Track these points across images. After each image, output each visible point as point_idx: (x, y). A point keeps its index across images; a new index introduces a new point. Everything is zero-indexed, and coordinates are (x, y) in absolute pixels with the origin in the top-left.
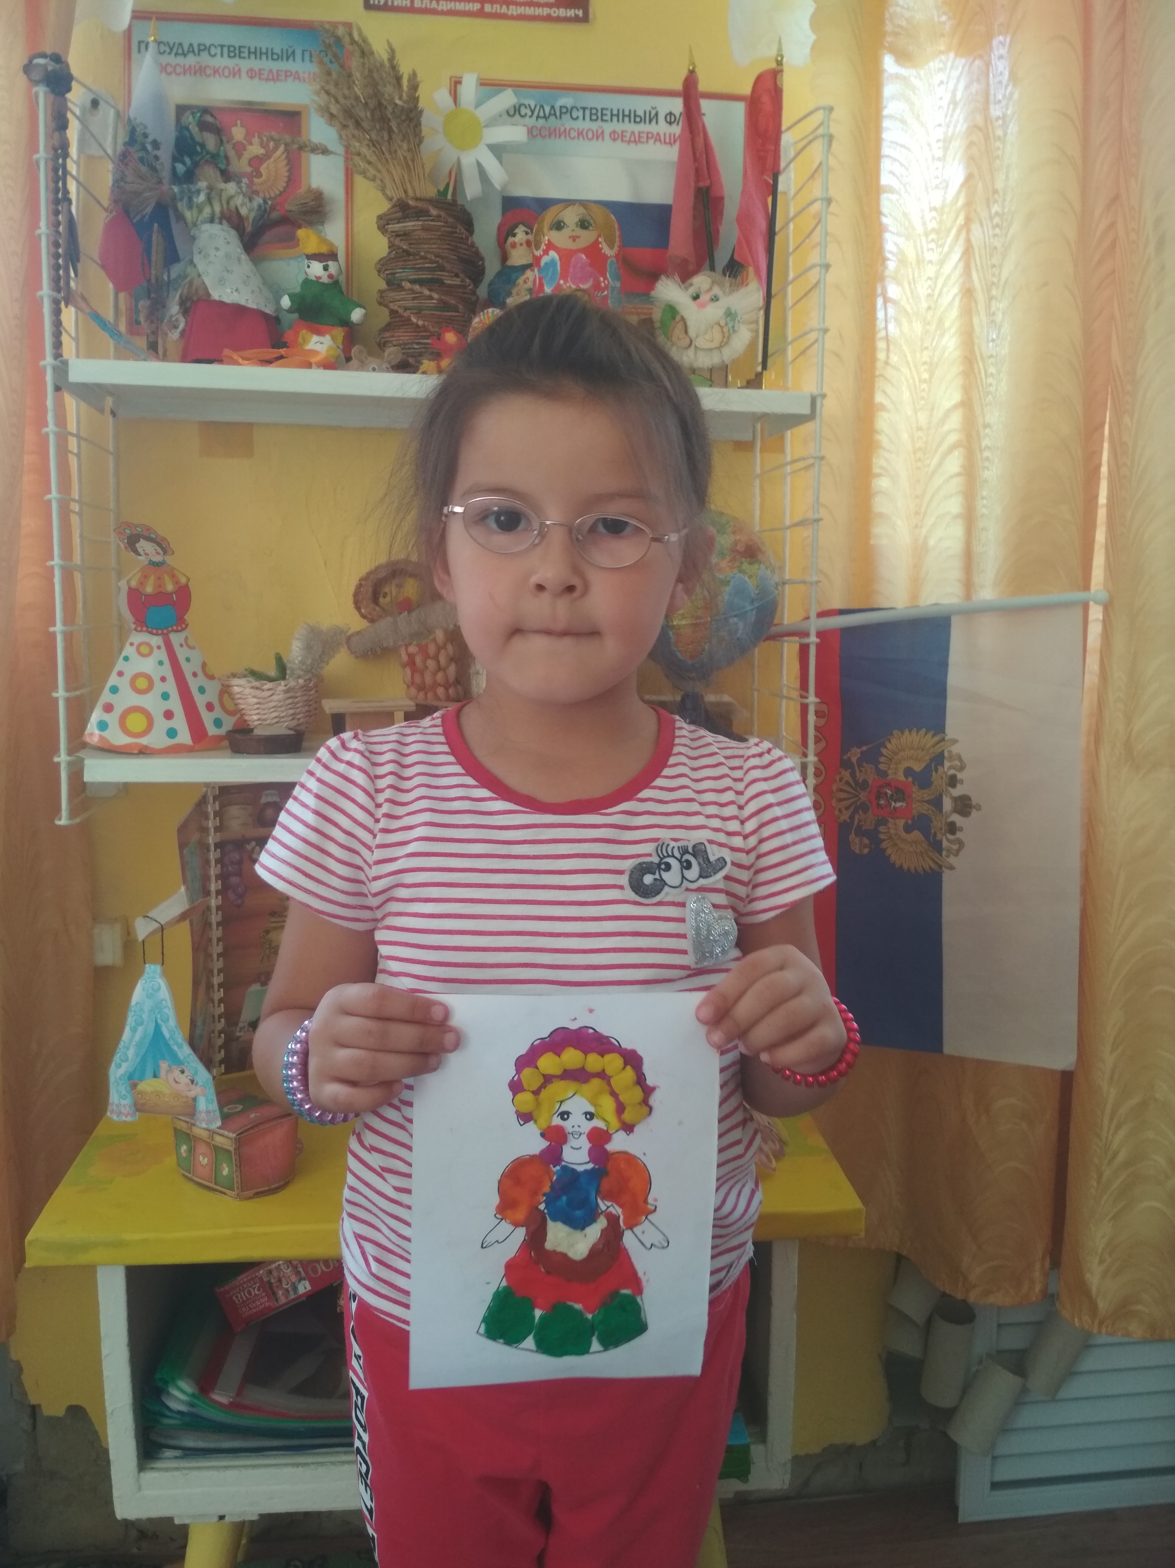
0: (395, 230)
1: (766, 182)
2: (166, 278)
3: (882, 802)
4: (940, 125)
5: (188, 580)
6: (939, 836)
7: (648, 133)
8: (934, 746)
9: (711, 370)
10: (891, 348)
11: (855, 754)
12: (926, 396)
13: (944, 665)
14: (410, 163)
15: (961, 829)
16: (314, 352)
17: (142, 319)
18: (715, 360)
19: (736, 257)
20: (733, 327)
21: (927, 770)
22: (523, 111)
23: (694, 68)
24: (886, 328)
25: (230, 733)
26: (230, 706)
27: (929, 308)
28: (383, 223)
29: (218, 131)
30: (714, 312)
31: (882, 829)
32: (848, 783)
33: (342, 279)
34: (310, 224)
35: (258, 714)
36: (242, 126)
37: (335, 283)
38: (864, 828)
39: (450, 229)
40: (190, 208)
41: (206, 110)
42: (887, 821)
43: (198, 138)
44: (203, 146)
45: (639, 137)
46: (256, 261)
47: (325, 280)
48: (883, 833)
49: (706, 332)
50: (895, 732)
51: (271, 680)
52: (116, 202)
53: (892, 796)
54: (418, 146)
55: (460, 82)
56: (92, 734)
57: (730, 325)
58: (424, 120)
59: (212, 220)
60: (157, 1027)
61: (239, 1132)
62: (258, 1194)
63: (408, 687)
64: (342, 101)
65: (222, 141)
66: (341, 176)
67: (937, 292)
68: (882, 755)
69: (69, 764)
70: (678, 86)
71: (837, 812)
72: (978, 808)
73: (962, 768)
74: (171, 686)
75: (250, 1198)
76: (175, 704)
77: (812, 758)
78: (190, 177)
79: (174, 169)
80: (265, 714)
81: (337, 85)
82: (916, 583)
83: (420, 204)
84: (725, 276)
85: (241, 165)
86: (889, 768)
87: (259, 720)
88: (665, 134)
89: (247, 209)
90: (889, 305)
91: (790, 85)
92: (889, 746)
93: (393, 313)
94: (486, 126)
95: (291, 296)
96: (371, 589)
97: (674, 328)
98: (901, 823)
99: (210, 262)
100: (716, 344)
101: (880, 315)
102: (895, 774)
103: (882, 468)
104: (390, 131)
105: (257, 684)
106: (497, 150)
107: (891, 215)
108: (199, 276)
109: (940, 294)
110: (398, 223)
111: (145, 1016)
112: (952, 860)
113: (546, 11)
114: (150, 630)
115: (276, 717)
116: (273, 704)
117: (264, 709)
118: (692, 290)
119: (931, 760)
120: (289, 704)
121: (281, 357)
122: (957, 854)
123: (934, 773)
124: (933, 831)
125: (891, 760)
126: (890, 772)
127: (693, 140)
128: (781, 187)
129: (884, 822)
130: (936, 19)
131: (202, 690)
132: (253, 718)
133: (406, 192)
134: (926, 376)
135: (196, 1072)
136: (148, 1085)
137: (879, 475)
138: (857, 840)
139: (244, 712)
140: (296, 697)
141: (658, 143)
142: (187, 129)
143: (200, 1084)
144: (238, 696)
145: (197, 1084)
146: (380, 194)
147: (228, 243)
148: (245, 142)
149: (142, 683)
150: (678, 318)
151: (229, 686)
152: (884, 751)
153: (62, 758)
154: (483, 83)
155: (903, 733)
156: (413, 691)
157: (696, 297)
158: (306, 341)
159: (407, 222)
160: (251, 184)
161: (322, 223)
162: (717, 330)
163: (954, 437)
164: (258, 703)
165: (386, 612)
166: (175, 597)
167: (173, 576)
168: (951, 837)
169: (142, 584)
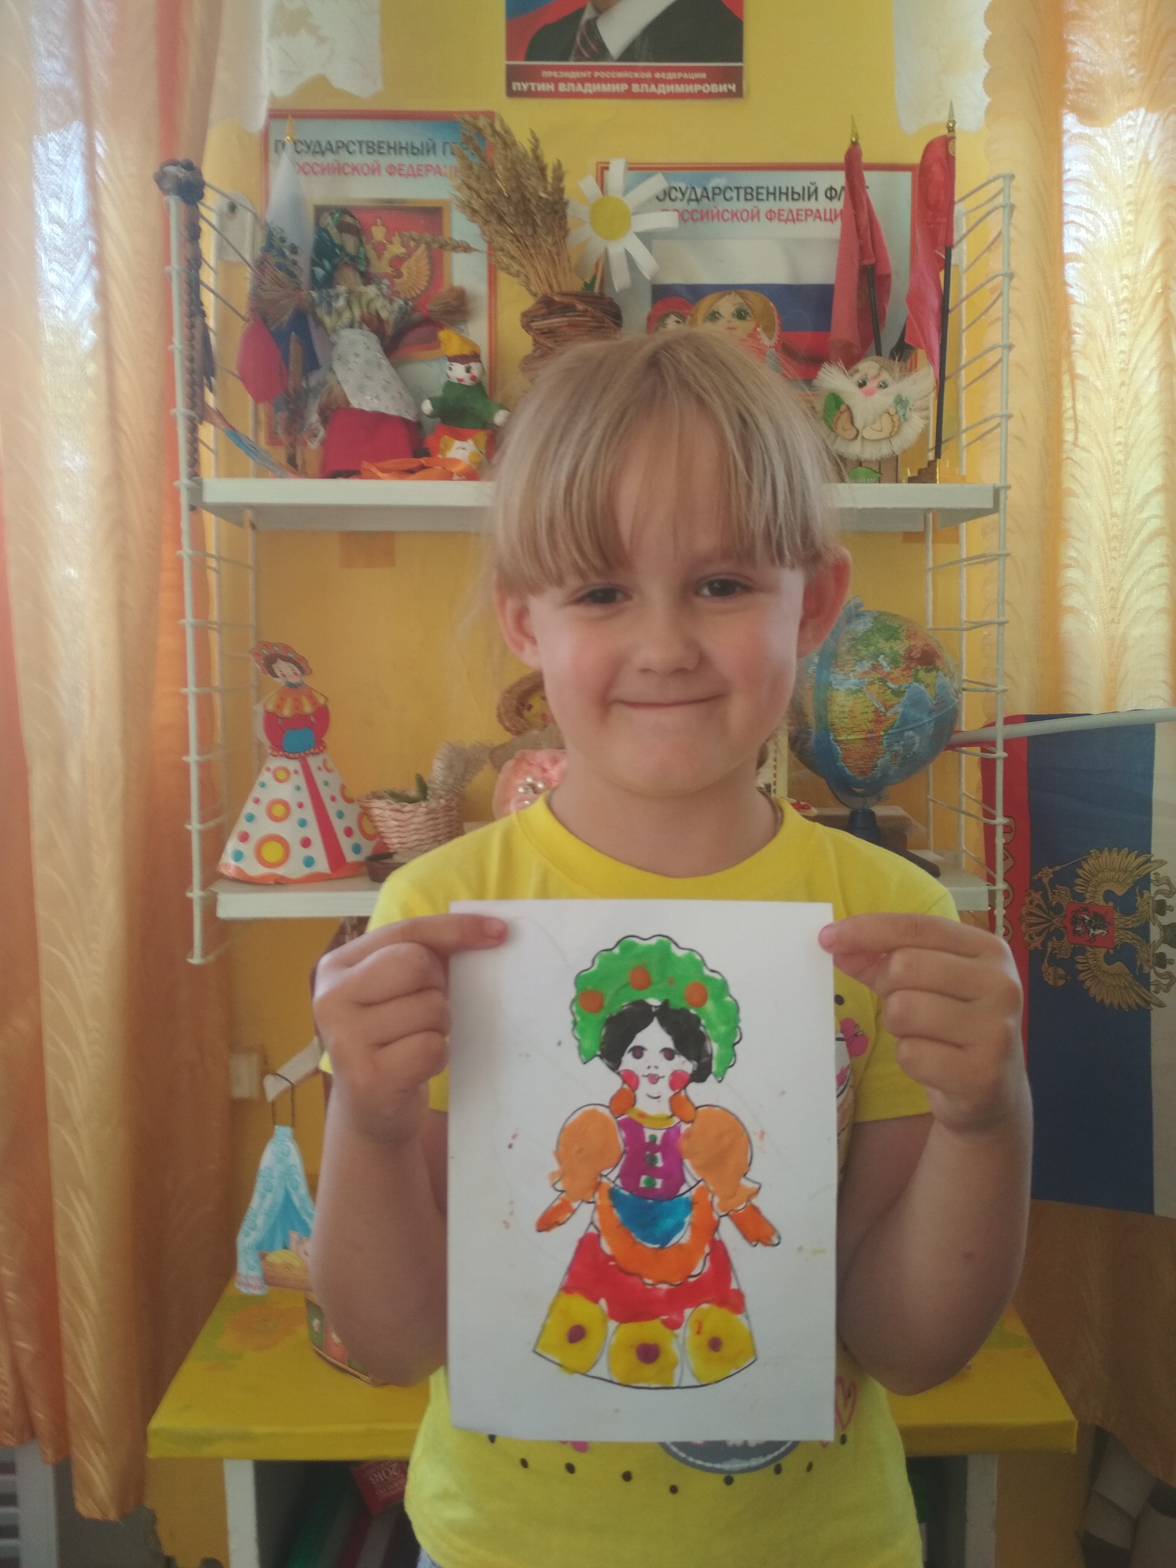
0: (540, 327)
1: (939, 257)
2: (304, 385)
3: (1079, 928)
4: (1130, 186)
5: (327, 700)
6: (1146, 969)
7: (806, 210)
8: (1138, 867)
9: (880, 462)
10: (1080, 428)
11: (1047, 874)
12: (1121, 480)
13: (1148, 776)
14: (556, 257)
15: (1171, 962)
16: (455, 461)
17: (280, 431)
18: (884, 450)
19: (907, 341)
20: (904, 415)
21: (1131, 894)
22: (674, 194)
23: (857, 139)
24: (1074, 407)
25: (369, 859)
26: (369, 830)
27: (1123, 384)
28: (528, 320)
29: (359, 232)
30: (883, 399)
31: (1079, 958)
32: (1038, 906)
33: (486, 380)
34: (452, 324)
35: (398, 837)
36: (383, 225)
37: (478, 385)
38: (1058, 957)
39: (598, 324)
40: (329, 313)
41: (344, 211)
42: (1086, 950)
43: (337, 241)
44: (342, 248)
45: (798, 215)
46: (396, 365)
47: (468, 382)
48: (1080, 963)
49: (874, 422)
50: (1093, 851)
51: (412, 801)
52: (253, 310)
53: (1090, 921)
54: (564, 238)
55: (607, 168)
56: (227, 865)
57: (901, 413)
58: (569, 211)
59: (351, 326)
60: (287, 1195)
64: (484, 195)
65: (361, 241)
66: (484, 271)
67: (1131, 365)
68: (1078, 876)
69: (203, 899)
70: (840, 159)
71: (1027, 938)
73: (1171, 893)
74: (309, 813)
76: (313, 832)
77: (1001, 885)
78: (329, 281)
79: (313, 273)
81: (478, 178)
82: (1113, 685)
83: (566, 300)
84: (894, 359)
85: (381, 266)
86: (1087, 891)
87: (399, 843)
88: (825, 211)
89: (387, 312)
90: (1078, 382)
91: (961, 151)
92: (1086, 866)
94: (635, 213)
95: (433, 401)
96: (514, 702)
97: (838, 418)
98: (1101, 952)
99: (349, 369)
100: (885, 433)
101: (1067, 393)
102: (1094, 897)
103: (1071, 558)
104: (534, 225)
105: (397, 806)
106: (646, 238)
107: (1077, 285)
108: (339, 383)
109: (1135, 369)
110: (544, 319)
111: (274, 1182)
112: (1162, 996)
113: (697, 88)
114: (286, 753)
115: (417, 840)
116: (413, 827)
117: (404, 832)
118: (858, 377)
119: (1136, 883)
120: (431, 826)
121: (423, 467)
122: (1168, 989)
123: (1139, 898)
124: (1139, 963)
125: (1088, 882)
126: (1087, 895)
127: (856, 217)
128: (954, 260)
129: (1079, 950)
130: (1123, 71)
131: (340, 815)
132: (393, 841)
133: (551, 286)
134: (1120, 457)
136: (277, 1257)
137: (1069, 566)
138: (1051, 970)
139: (383, 835)
140: (437, 819)
141: (818, 220)
142: (326, 231)
144: (378, 818)
146: (524, 290)
147: (368, 348)
148: (385, 242)
149: (279, 810)
150: (843, 408)
152: (1080, 872)
153: (196, 893)
154: (632, 167)
155: (1101, 853)
157: (862, 385)
158: (448, 447)
159: (552, 318)
160: (391, 286)
161: (465, 321)
162: (886, 419)
163: (1155, 524)
164: (398, 826)
165: (531, 725)
166: (313, 719)
167: (311, 697)
168: (1160, 971)
169: (279, 707)
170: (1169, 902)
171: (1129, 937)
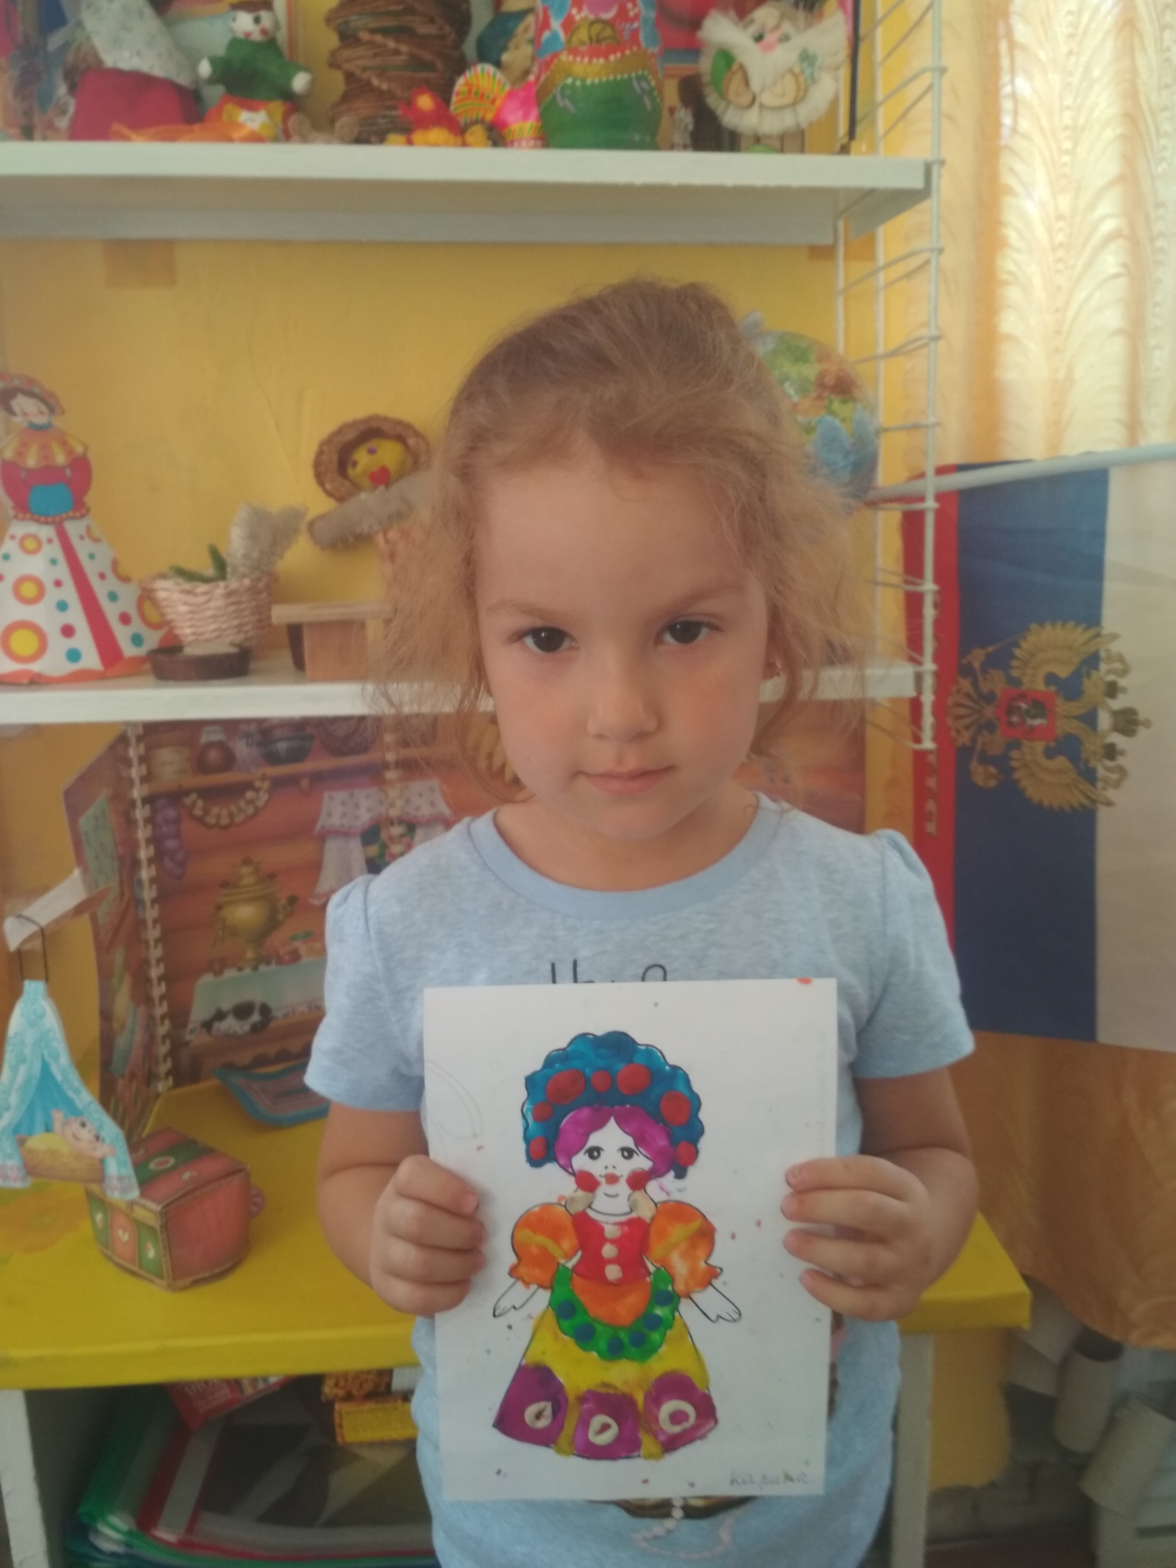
3: (1015, 719)
5: (86, 448)
6: (1093, 763)
8: (1085, 644)
9: (782, 137)
10: (1021, 109)
11: (977, 657)
12: (1069, 173)
13: (1099, 535)
15: (1122, 753)
16: (240, 126)
18: (787, 121)
20: (812, 75)
21: (1077, 676)
24: (1012, 82)
25: (153, 653)
26: (155, 618)
27: (1071, 53)
30: (784, 56)
31: (1015, 754)
32: (968, 696)
35: (190, 626)
38: (989, 754)
42: (1022, 744)
47: (257, 37)
48: (1016, 759)
49: (775, 84)
50: (1034, 627)
51: (206, 581)
53: (1028, 710)
57: (808, 72)
60: (45, 1066)
61: (165, 1203)
62: (196, 1283)
63: (388, 585)
67: (1081, 29)
68: (1014, 657)
71: (953, 734)
72: (1148, 724)
73: (1124, 672)
74: (69, 593)
75: (184, 1288)
76: (77, 616)
77: (929, 666)
82: (1057, 427)
84: (798, 8)
86: (1024, 675)
87: (194, 634)
90: (1017, 51)
92: (1024, 645)
93: (350, 77)
95: (213, 61)
96: (335, 458)
97: (729, 81)
98: (1040, 746)
100: (789, 99)
101: (1005, 62)
102: (1033, 681)
103: (1010, 273)
105: (187, 586)
108: (88, 37)
109: (1085, 32)
111: (27, 1051)
112: (1111, 794)
114: (35, 516)
115: (215, 630)
116: (209, 613)
117: (199, 620)
118: (753, 29)
119: (1082, 663)
120: (233, 612)
122: (1117, 785)
123: (1085, 681)
124: (1084, 756)
125: (1026, 663)
126: (1025, 680)
129: (1015, 745)
131: (113, 597)
132: (185, 631)
134: (1068, 145)
135: (101, 1127)
136: (39, 1142)
137: (1006, 283)
138: (981, 769)
139: (172, 624)
140: (241, 603)
143: (108, 1140)
144: (164, 603)
145: (103, 1140)
149: (29, 590)
150: (735, 67)
152: (1017, 652)
155: (1043, 628)
157: (759, 38)
158: (233, 116)
162: (789, 82)
163: (1109, 226)
164: (191, 612)
165: (357, 488)
166: (68, 473)
167: (64, 444)
168: (1109, 763)
169: (21, 453)
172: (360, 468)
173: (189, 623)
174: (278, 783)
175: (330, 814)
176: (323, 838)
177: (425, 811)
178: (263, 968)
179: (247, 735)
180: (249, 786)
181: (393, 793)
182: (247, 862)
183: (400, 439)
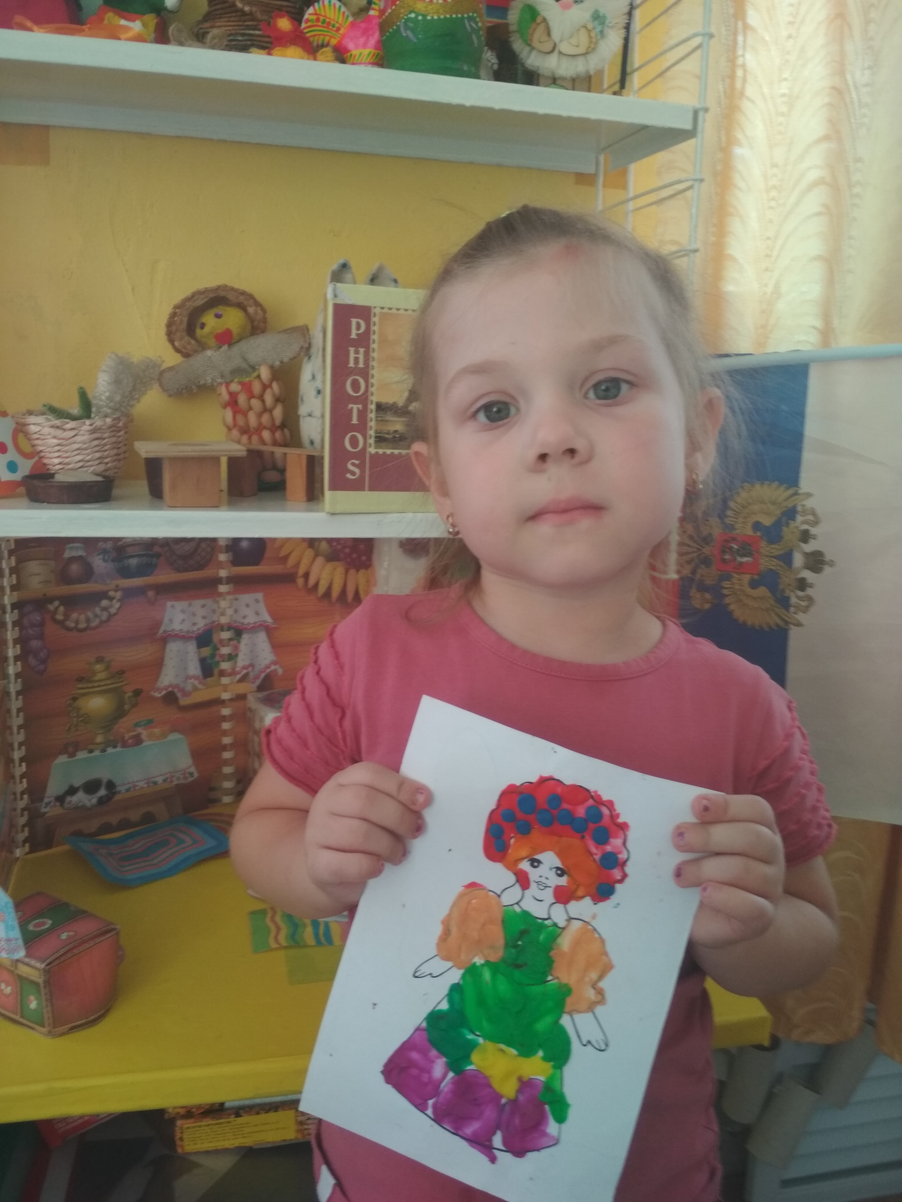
6: (788, 593)
8: (787, 499)
9: (574, 81)
10: (748, 77)
11: (699, 507)
12: (783, 131)
13: (800, 415)
15: (811, 586)
18: (578, 67)
20: (601, 30)
21: (778, 525)
25: (26, 478)
26: (27, 448)
30: (579, 12)
31: (726, 584)
32: (690, 537)
35: (58, 457)
38: (706, 583)
42: (732, 577)
48: (727, 588)
49: (571, 36)
50: (746, 486)
51: (74, 418)
53: (738, 550)
57: (598, 29)
62: (73, 1029)
63: (229, 429)
68: (729, 508)
72: (831, 564)
73: (816, 523)
75: (62, 1034)
80: (67, 457)
86: (737, 522)
87: (60, 464)
92: (738, 499)
96: (185, 320)
97: (533, 31)
98: (746, 578)
100: (581, 50)
102: (743, 528)
103: (734, 207)
105: (58, 422)
109: (802, 21)
112: (800, 617)
115: (80, 461)
116: (77, 446)
117: (66, 452)
119: (782, 515)
120: (96, 446)
122: (805, 610)
123: (785, 529)
124: (780, 587)
125: (738, 513)
126: (738, 526)
129: (728, 578)
132: (53, 461)
138: (698, 595)
139: (42, 454)
140: (104, 439)
144: (35, 436)
150: (539, 20)
151: (25, 425)
152: (731, 504)
155: (753, 486)
156: (235, 433)
158: (113, 23)
162: (583, 35)
164: (58, 445)
165: (203, 346)
168: (800, 594)
170: (813, 531)
171: (774, 563)
172: (207, 330)
173: (57, 454)
174: (129, 593)
175: (171, 620)
176: (164, 640)
177: (251, 619)
178: (110, 750)
179: (105, 552)
180: (104, 595)
181: (223, 604)
182: (100, 660)
183: (242, 307)
